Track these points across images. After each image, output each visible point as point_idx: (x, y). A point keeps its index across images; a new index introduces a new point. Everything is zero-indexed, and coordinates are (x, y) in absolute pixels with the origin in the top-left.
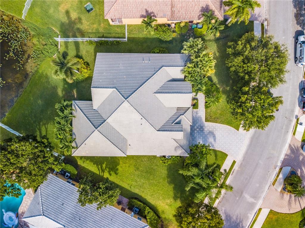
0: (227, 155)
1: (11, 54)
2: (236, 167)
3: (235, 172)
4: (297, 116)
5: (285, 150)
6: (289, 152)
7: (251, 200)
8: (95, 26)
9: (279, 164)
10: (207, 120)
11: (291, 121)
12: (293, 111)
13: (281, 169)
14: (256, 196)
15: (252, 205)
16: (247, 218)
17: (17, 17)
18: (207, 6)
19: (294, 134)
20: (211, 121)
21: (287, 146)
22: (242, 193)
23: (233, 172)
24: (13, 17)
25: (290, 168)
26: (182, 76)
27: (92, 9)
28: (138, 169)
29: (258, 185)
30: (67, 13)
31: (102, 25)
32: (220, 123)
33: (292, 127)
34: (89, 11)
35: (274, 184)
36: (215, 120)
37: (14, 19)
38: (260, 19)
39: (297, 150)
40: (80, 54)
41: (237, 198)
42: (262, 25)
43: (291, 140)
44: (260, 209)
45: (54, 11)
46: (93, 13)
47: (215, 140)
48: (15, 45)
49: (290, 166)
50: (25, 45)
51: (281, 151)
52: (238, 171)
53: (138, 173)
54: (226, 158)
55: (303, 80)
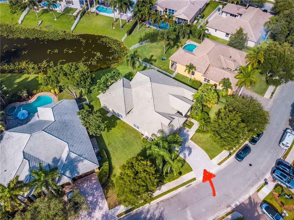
0: (192, 170)
2: (193, 183)
4: (266, 180)
5: (244, 199)
9: (233, 206)
11: (258, 180)
13: (233, 211)
17: (128, 48)
21: (247, 196)
22: (186, 207)
23: (189, 186)
25: (242, 216)
30: (152, 56)
31: (165, 67)
32: (200, 146)
33: (258, 185)
36: (198, 142)
37: (126, 48)
39: (256, 204)
41: (179, 209)
43: (253, 195)
47: (189, 154)
49: (242, 214)
50: (121, 58)
51: (239, 197)
52: (193, 187)
53: (122, 139)
54: (189, 172)
55: (282, 158)
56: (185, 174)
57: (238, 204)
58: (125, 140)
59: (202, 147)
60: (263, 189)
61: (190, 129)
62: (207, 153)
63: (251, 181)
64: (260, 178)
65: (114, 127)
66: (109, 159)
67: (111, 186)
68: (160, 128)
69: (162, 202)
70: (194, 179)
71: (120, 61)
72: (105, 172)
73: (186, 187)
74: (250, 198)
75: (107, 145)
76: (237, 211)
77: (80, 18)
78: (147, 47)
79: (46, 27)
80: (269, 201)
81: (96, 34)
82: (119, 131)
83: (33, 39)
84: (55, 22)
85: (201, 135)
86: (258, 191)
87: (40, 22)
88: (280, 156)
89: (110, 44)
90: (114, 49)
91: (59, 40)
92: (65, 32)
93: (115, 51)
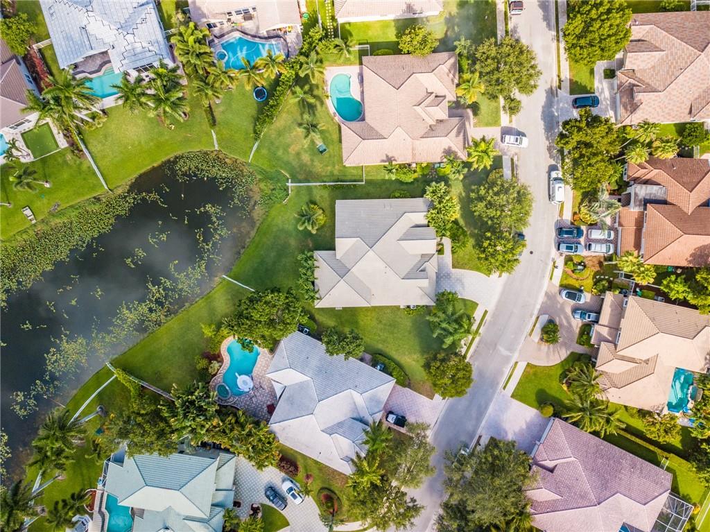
0: (477, 304)
1: (236, 201)
2: (488, 317)
3: (487, 322)
4: (553, 259)
5: (541, 298)
6: (546, 298)
7: (505, 352)
8: (329, 168)
9: (536, 313)
10: (454, 267)
11: (546, 264)
12: (549, 254)
13: (538, 318)
14: (511, 350)
15: (508, 359)
16: (502, 373)
17: (241, 159)
18: (450, 148)
19: (551, 279)
20: (458, 268)
21: (542, 294)
22: (496, 345)
23: (485, 323)
24: (236, 160)
25: (547, 316)
26: (426, 222)
27: (325, 150)
28: (381, 322)
29: (513, 336)
30: (298, 155)
31: (337, 167)
32: (468, 269)
33: (549, 272)
34: (322, 152)
35: (530, 335)
36: (462, 267)
37: (238, 162)
38: (509, 153)
39: (554, 296)
40: (313, 199)
41: (491, 352)
42: (512, 160)
43: (548, 286)
44: (516, 363)
45: (283, 153)
46: (326, 154)
47: (463, 288)
48: (240, 190)
49: (547, 314)
50: (251, 190)
51: (537, 299)
52: (490, 321)
53: (380, 326)
54: (476, 308)
55: (559, 218)
56: (474, 313)
57: (540, 306)
59: (471, 269)
60: (554, 274)
61: (443, 254)
62: (480, 272)
63: (540, 271)
64: (547, 261)
66: (391, 359)
70: (486, 312)
73: (483, 326)
74: (547, 294)
76: (541, 315)
77: (87, 147)
78: (273, 136)
79: (52, 214)
80: (565, 282)
81: (155, 165)
82: (369, 318)
85: (461, 253)
87: (28, 212)
89: (202, 170)
92: (98, 199)
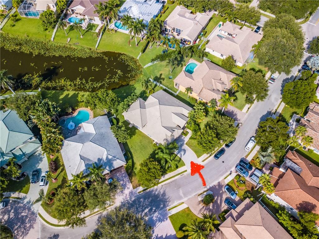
0: (185, 165)
2: (185, 173)
4: (231, 172)
5: (215, 183)
6: (217, 185)
7: (181, 194)
8: (168, 84)
9: (208, 187)
12: (231, 168)
13: (207, 190)
14: (185, 195)
15: (181, 198)
16: (173, 202)
22: (180, 188)
23: (182, 175)
24: (141, 65)
29: (190, 190)
30: (161, 75)
31: (171, 85)
32: (191, 149)
33: (226, 175)
35: (199, 195)
39: (222, 186)
40: (154, 89)
41: (175, 189)
43: (221, 181)
44: (183, 203)
45: (157, 72)
46: (170, 80)
47: (184, 154)
48: (133, 73)
49: (213, 192)
50: (137, 75)
51: (213, 182)
52: (185, 176)
53: (139, 144)
54: (183, 166)
55: (245, 157)
56: (180, 167)
57: (211, 186)
58: (142, 145)
59: (193, 149)
60: (228, 177)
61: (186, 136)
62: (196, 154)
63: (222, 172)
64: (228, 170)
65: (134, 135)
66: (132, 158)
67: (134, 175)
68: (165, 138)
69: (165, 185)
70: (186, 171)
71: (137, 79)
72: (130, 166)
73: (181, 176)
74: (219, 183)
75: (130, 148)
76: (210, 190)
77: (102, 35)
78: (158, 65)
79: (74, 44)
80: (230, 184)
81: (116, 52)
82: (138, 138)
83: (65, 56)
84: (81, 39)
85: (193, 141)
86: (225, 178)
87: (69, 39)
88: (244, 156)
89: (128, 61)
90: (131, 67)
91: (87, 57)
92: (90, 49)
93: (132, 69)
